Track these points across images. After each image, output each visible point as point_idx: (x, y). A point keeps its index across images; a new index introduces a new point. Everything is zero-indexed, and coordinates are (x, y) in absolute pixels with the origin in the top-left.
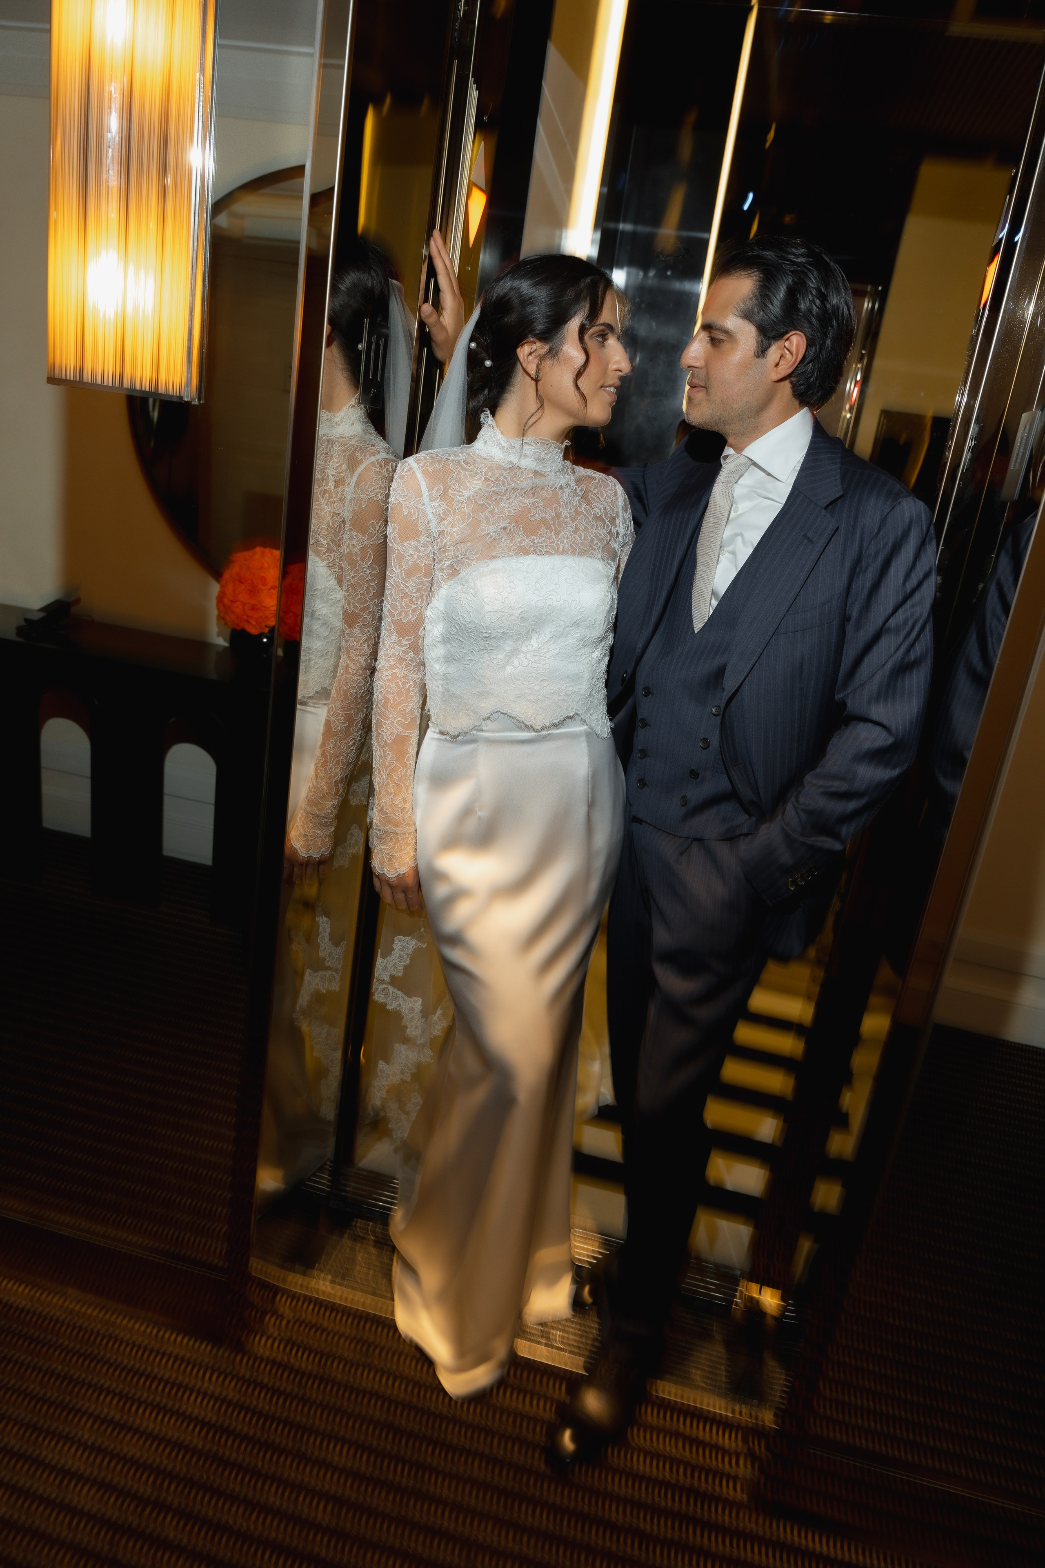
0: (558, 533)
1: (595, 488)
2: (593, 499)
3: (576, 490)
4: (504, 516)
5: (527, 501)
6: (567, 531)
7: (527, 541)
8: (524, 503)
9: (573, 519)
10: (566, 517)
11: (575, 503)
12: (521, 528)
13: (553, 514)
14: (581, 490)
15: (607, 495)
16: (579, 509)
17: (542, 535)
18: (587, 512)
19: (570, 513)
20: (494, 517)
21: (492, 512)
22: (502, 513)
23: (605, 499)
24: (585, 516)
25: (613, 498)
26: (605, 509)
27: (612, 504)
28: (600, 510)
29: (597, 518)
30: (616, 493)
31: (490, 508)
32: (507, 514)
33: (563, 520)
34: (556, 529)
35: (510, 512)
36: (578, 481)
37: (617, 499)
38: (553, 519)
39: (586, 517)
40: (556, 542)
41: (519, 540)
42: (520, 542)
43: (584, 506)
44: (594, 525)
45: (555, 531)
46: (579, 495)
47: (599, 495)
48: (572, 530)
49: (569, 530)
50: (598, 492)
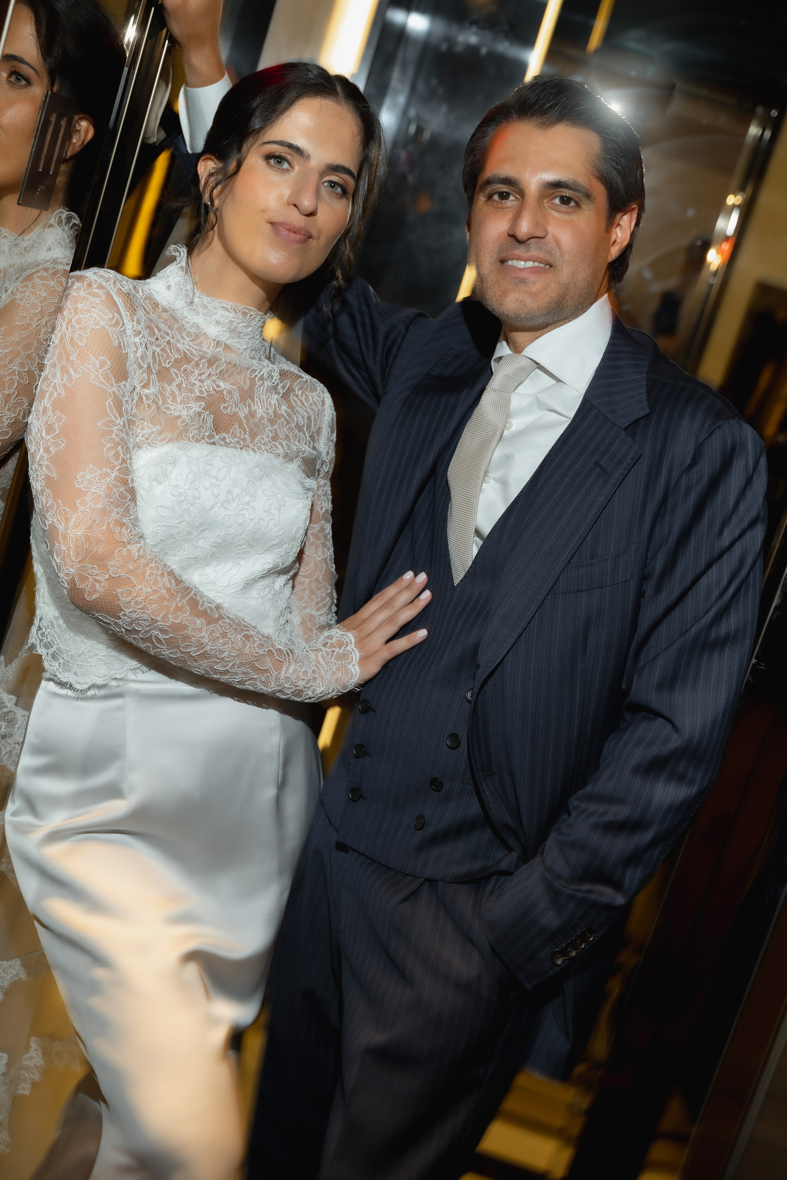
0: (253, 436)
1: (300, 389)
2: (295, 401)
3: (277, 385)
4: (193, 395)
5: (221, 384)
6: (265, 436)
7: (217, 437)
8: (218, 386)
9: (272, 422)
10: (262, 418)
11: (273, 402)
12: (212, 419)
13: (246, 411)
14: (283, 387)
15: (313, 401)
16: (278, 410)
17: (234, 436)
18: (288, 415)
19: (268, 414)
20: (181, 394)
21: (179, 386)
22: (192, 391)
23: (311, 404)
24: (286, 420)
25: (320, 407)
26: (309, 418)
27: (318, 415)
28: (303, 417)
29: (299, 428)
30: (323, 402)
31: (178, 381)
32: (198, 394)
33: (260, 421)
34: (251, 430)
35: (201, 392)
36: (283, 374)
37: (324, 410)
38: (245, 417)
39: (288, 423)
40: (252, 446)
41: (207, 434)
42: (208, 437)
43: (284, 407)
44: (296, 435)
45: (250, 433)
46: (279, 393)
47: (303, 399)
48: (271, 435)
49: (268, 435)
50: (302, 395)
